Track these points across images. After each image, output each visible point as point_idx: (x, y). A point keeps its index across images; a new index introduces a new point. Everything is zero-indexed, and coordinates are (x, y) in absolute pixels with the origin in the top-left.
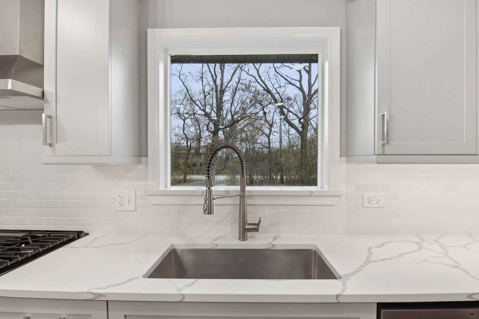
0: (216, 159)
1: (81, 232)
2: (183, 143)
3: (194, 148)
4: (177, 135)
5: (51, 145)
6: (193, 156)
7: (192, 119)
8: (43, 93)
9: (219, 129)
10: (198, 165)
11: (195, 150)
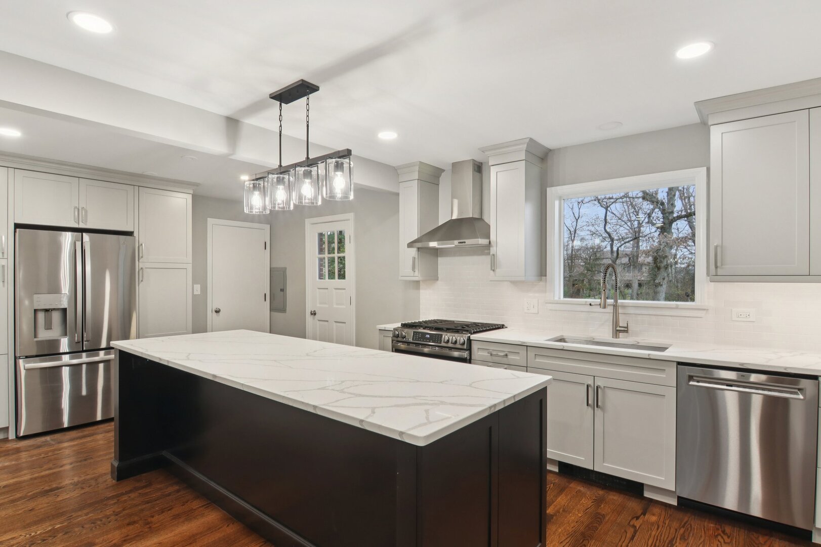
0: (666, 275)
1: (503, 325)
2: (606, 247)
3: (626, 254)
4: (595, 233)
5: (493, 271)
6: (624, 268)
7: (623, 202)
8: (490, 242)
9: (672, 220)
10: (635, 285)
11: (628, 258)
